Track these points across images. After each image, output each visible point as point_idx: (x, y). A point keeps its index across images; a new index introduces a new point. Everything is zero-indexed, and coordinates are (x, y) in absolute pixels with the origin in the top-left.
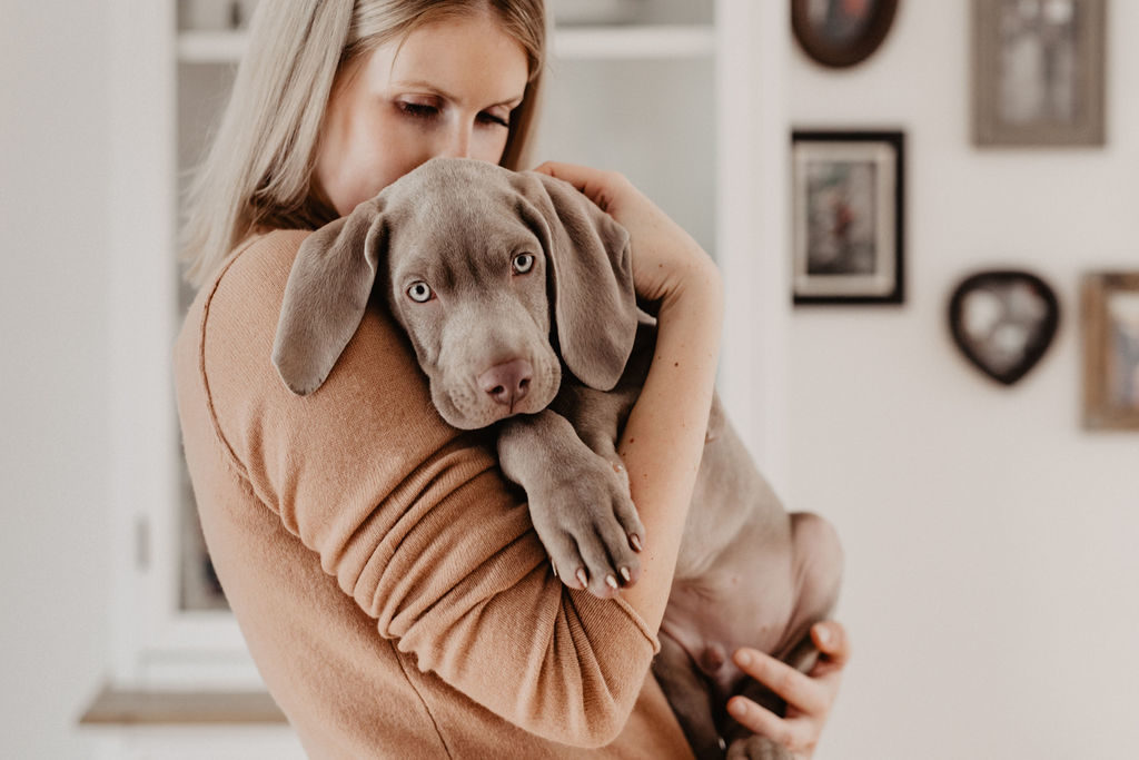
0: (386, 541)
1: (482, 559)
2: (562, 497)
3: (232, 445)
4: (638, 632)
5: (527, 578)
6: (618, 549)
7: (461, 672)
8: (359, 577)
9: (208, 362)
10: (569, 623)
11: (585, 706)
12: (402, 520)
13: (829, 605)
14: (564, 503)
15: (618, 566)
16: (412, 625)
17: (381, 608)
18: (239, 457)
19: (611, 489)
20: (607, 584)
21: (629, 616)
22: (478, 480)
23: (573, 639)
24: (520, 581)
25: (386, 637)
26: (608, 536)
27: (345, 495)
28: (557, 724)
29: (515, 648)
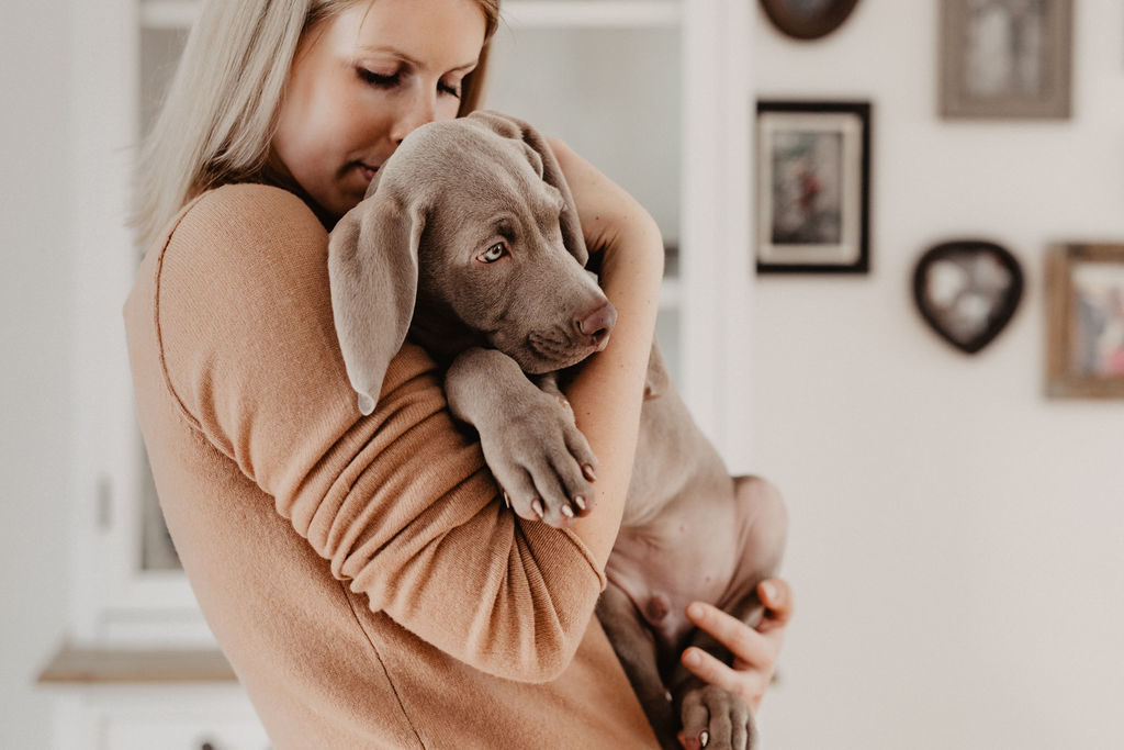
0: (342, 479)
1: (438, 495)
2: (514, 434)
3: (183, 399)
4: (588, 566)
5: (482, 513)
6: (573, 480)
7: (415, 610)
8: (312, 517)
9: (162, 312)
10: (521, 556)
11: (536, 639)
12: (358, 458)
13: (775, 562)
14: (518, 439)
15: (573, 496)
16: (366, 564)
17: (335, 548)
18: (189, 410)
19: (561, 423)
20: (562, 513)
21: (579, 549)
22: (432, 420)
23: (526, 571)
24: (476, 516)
25: (338, 579)
26: (562, 468)
27: (300, 435)
28: (506, 659)
29: (470, 582)
